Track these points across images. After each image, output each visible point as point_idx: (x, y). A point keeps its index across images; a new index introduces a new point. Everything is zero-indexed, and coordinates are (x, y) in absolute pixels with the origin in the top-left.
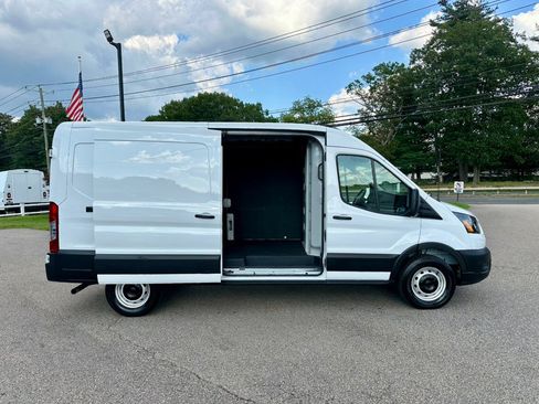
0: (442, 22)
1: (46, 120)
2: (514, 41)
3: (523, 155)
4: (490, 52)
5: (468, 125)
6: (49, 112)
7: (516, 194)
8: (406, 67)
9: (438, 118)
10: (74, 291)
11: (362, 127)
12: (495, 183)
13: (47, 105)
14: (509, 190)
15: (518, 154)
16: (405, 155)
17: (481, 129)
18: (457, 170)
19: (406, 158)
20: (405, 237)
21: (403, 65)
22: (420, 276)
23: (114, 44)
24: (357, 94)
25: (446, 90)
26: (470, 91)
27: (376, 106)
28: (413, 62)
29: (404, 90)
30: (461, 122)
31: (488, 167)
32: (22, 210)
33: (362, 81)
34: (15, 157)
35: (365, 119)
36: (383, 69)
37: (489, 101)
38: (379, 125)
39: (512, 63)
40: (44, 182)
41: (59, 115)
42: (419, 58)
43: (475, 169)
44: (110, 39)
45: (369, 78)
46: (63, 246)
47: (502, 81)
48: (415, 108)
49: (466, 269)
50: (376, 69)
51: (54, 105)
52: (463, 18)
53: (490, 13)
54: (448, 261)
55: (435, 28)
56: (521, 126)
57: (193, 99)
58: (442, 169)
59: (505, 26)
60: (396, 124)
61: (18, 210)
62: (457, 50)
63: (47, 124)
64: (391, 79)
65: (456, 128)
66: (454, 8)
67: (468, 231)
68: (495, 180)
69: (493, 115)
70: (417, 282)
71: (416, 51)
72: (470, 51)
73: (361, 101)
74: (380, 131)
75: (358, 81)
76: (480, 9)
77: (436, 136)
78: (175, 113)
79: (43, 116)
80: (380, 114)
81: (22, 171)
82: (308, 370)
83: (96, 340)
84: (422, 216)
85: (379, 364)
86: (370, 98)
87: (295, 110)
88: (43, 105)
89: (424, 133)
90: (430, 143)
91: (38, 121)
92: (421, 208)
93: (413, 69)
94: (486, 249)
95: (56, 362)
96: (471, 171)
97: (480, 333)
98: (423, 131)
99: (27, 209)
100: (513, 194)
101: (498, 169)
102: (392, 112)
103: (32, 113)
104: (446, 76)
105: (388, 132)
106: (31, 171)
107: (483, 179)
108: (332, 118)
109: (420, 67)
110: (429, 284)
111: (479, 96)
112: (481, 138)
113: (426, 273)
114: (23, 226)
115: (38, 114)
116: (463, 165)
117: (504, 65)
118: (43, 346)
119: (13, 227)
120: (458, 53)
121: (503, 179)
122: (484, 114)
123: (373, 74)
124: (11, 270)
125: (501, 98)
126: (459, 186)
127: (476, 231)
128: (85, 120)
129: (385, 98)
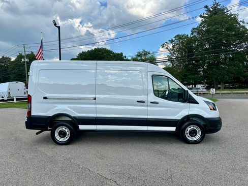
0: (206, 16)
1: (26, 60)
2: (239, 24)
3: (244, 77)
4: (227, 29)
5: (218, 63)
6: (28, 56)
7: (240, 95)
8: (189, 36)
9: (204, 59)
10: (37, 134)
11: (169, 63)
12: (231, 90)
13: (27, 53)
14: (238, 93)
15: (242, 76)
16: (188, 77)
17: (224, 64)
18: (213, 84)
19: (189, 78)
20: (182, 112)
21: (188, 35)
22: (189, 129)
23: (57, 27)
24: (167, 48)
25: (207, 46)
26: (219, 47)
27: (175, 54)
28: (192, 34)
29: (188, 47)
30: (215, 61)
31: (228, 83)
32: (15, 100)
33: (168, 42)
34: (12, 76)
35: (170, 60)
36: (179, 37)
37: (227, 51)
38: (176, 63)
39: (238, 34)
40: (25, 87)
41: (32, 58)
42: (195, 32)
43: (222, 83)
44: (55, 24)
45: (172, 41)
46: (33, 114)
47: (233, 42)
48: (193, 55)
49: (210, 127)
50: (175, 37)
51: (30, 53)
52: (215, 14)
53: (228, 11)
54: (202, 123)
55: (202, 18)
56: (243, 63)
57: (92, 51)
58: (206, 83)
59: (235, 17)
60: (184, 62)
61: (13, 100)
62: (212, 29)
63: (27, 62)
64: (182, 42)
65: (212, 64)
66: (211, 9)
67: (211, 110)
68: (231, 88)
69: (230, 58)
70: (188, 132)
71: (194, 29)
72: (218, 28)
73: (168, 52)
74: (177, 65)
75: (167, 43)
76: (223, 10)
77: (203, 68)
78: (84, 57)
79: (25, 58)
80: (177, 58)
81: (15, 82)
82: (137, 168)
83: (46, 154)
84: (190, 102)
85: (168, 166)
86: (172, 50)
87: (138, 56)
88: (25, 53)
89: (198, 66)
90: (200, 71)
91: (23, 60)
92: (189, 99)
93: (192, 37)
94: (219, 118)
95: (29, 163)
96: (220, 84)
97: (215, 154)
98: (197, 65)
99: (17, 99)
100: (239, 95)
101: (233, 83)
102: (182, 57)
103: (20, 57)
104: (208, 40)
105: (181, 66)
106: (19, 82)
107: (225, 88)
108: (155, 59)
109: (195, 36)
110: (193, 133)
111: (223, 49)
112: (224, 69)
113: (192, 128)
114: (15, 107)
115: (23, 57)
116: (216, 81)
117: (234, 35)
118: (23, 156)
119: (11, 107)
120: (213, 30)
121: (235, 88)
122: (226, 58)
123: (174, 39)
124: (10, 125)
125: (233, 51)
126: (213, 91)
127: (215, 109)
128: (43, 60)
129: (179, 50)
